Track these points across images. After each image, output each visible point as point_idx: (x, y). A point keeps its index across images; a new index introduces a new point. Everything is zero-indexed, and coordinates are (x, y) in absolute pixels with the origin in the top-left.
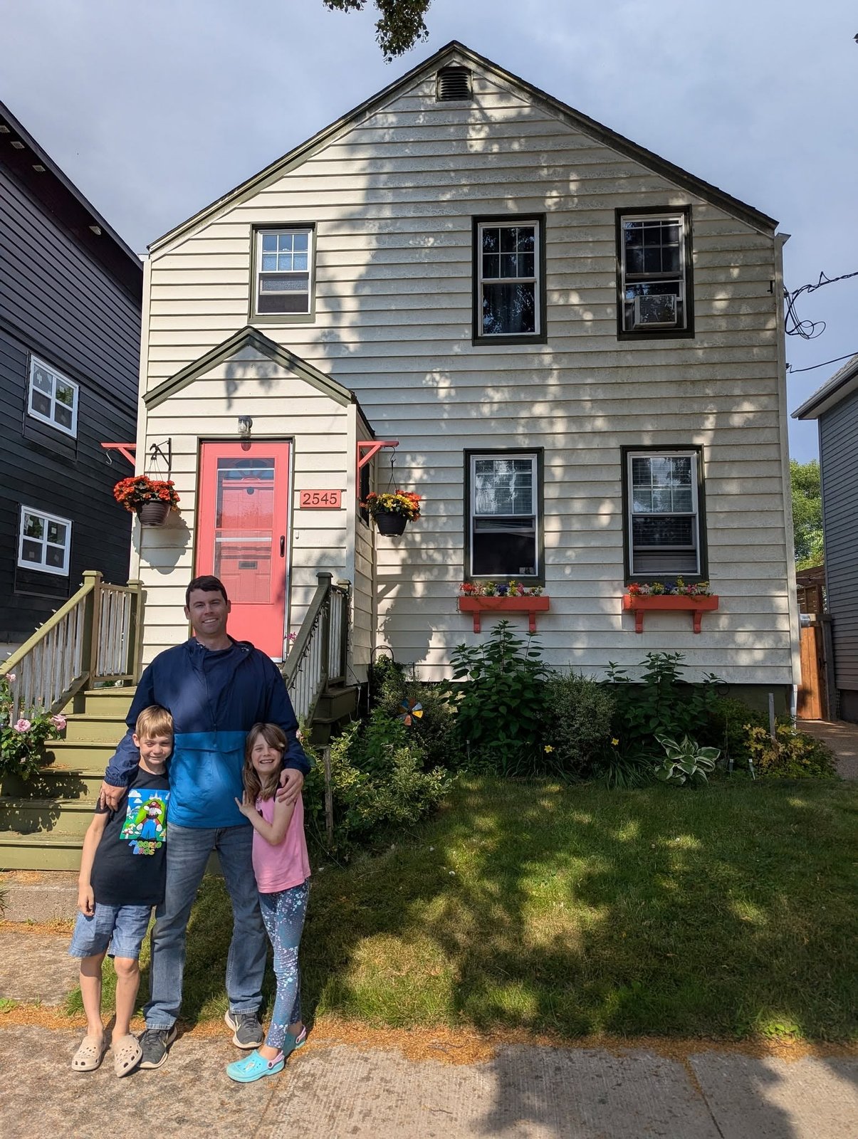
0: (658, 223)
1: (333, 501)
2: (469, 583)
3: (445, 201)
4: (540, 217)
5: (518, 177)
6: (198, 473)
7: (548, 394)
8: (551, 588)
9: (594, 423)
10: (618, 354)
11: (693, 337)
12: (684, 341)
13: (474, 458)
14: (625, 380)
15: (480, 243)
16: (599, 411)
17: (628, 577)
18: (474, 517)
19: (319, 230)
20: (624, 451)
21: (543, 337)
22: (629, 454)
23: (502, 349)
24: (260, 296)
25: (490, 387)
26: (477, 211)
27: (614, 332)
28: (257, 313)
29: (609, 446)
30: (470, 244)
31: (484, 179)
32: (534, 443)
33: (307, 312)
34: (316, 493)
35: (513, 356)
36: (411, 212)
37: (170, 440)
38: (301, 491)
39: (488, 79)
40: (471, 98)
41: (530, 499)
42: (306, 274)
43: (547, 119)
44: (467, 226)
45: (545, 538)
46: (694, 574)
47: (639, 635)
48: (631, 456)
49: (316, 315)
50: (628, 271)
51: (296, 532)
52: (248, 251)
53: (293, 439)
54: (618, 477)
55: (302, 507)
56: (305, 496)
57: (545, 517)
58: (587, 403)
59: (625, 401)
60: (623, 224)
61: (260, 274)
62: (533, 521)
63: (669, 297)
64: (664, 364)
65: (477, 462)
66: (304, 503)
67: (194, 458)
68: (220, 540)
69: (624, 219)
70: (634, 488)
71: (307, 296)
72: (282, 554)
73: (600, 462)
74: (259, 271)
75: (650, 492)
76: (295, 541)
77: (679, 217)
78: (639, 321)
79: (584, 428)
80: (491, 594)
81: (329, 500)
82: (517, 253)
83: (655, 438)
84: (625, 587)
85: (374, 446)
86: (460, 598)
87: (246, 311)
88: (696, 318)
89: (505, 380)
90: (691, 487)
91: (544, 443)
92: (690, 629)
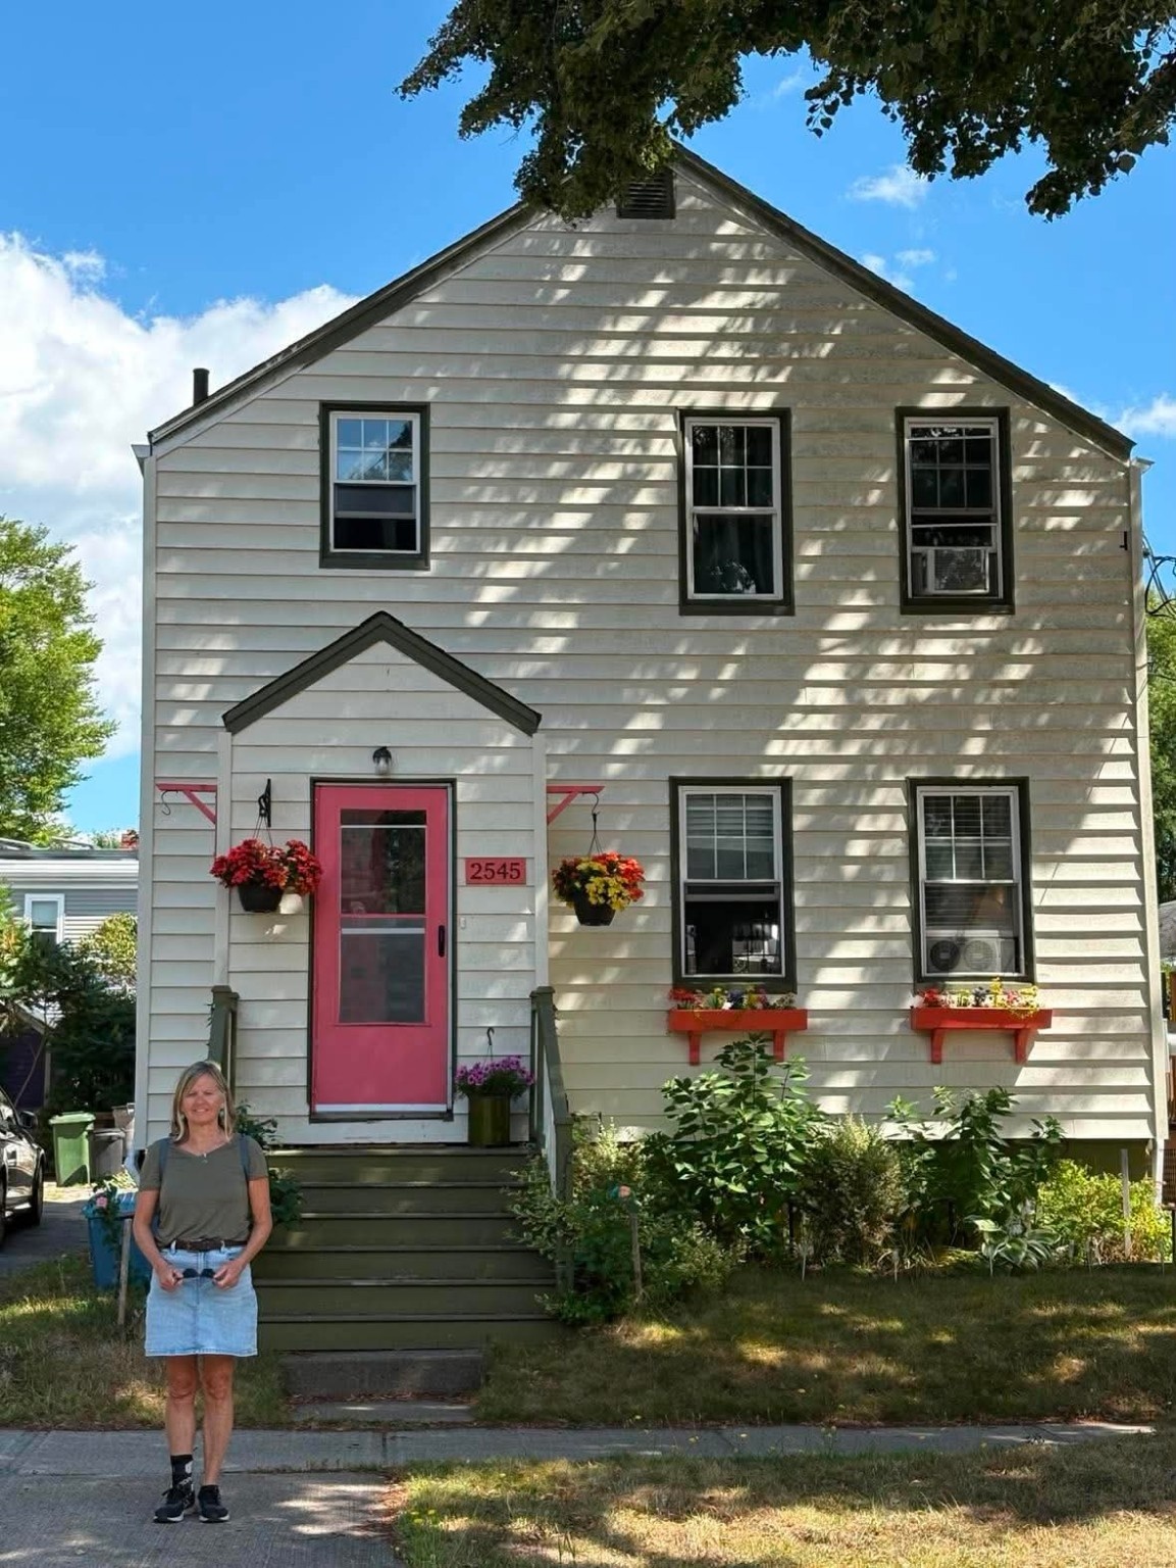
0: (959, 431)
1: (515, 873)
2: (682, 988)
3: (631, 382)
4: (781, 414)
5: (747, 350)
6: (313, 830)
7: (796, 695)
8: (806, 996)
9: (867, 741)
10: (902, 635)
11: (1011, 612)
12: (1000, 619)
13: (684, 791)
14: (913, 677)
15: (689, 449)
16: (874, 723)
17: (918, 978)
18: (685, 884)
19: (432, 419)
20: (912, 785)
21: (787, 606)
22: (919, 789)
23: (725, 622)
24: (336, 520)
25: (708, 681)
26: (682, 400)
27: (897, 602)
28: (332, 549)
29: (889, 777)
30: (673, 453)
31: (695, 349)
32: (777, 771)
33: (415, 549)
34: (490, 863)
35: (743, 633)
36: (579, 397)
37: (269, 781)
38: (468, 860)
39: (700, 186)
40: (672, 217)
41: (770, 857)
42: (411, 488)
43: (790, 258)
44: (669, 424)
45: (796, 917)
46: (1016, 975)
47: (936, 1067)
48: (922, 792)
49: (431, 556)
50: (916, 504)
51: (461, 920)
52: (317, 447)
53: (453, 782)
54: (901, 825)
55: (468, 883)
56: (473, 866)
57: (796, 885)
58: (853, 711)
59: (911, 708)
60: (907, 431)
61: (336, 485)
62: (776, 891)
63: (978, 551)
64: (970, 652)
65: (688, 796)
66: (473, 877)
67: (307, 810)
68: (346, 931)
69: (910, 423)
70: (926, 841)
71: (413, 522)
72: (442, 952)
73: (875, 801)
74: (333, 479)
75: (950, 849)
76: (460, 932)
77: (992, 423)
78: (933, 587)
79: (852, 749)
80: (717, 1005)
81: (508, 872)
82: (746, 467)
83: (957, 767)
84: (915, 993)
85: (571, 791)
86: (669, 1012)
87: (317, 547)
88: (1016, 584)
89: (728, 672)
90: (1010, 841)
91: (792, 771)
92: (1010, 1058)
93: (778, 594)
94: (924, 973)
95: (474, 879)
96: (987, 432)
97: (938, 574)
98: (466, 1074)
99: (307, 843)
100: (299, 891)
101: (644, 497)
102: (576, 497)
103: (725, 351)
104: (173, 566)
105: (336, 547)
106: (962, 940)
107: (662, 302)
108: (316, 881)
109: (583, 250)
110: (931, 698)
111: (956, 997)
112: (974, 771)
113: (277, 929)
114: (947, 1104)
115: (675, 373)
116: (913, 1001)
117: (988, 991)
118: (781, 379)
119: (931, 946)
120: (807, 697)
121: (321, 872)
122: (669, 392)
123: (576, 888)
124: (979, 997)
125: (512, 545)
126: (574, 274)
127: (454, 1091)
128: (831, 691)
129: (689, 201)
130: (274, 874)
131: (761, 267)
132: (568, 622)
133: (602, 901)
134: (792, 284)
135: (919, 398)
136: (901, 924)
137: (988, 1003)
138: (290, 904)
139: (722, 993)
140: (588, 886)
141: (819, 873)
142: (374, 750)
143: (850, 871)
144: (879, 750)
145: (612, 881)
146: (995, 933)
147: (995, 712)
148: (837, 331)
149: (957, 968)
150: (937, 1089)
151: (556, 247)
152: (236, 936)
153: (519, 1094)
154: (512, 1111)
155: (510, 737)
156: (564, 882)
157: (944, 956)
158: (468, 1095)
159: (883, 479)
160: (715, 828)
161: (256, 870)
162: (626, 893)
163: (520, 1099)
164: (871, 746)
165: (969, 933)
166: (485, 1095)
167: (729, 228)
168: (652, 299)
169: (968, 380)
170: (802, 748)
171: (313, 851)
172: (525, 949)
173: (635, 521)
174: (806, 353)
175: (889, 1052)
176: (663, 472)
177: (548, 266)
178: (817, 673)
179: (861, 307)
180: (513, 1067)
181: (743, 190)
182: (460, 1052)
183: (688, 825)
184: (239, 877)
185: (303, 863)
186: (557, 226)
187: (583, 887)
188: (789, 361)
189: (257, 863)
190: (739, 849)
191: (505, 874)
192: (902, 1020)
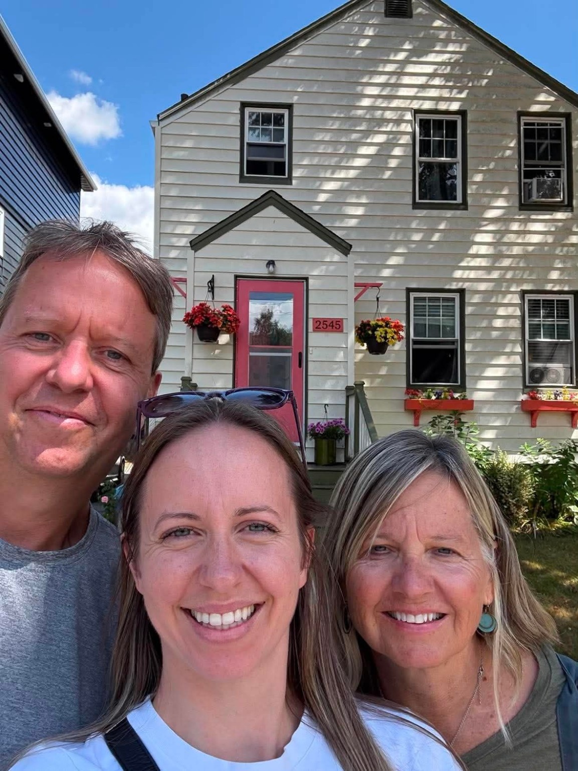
0: (546, 125)
1: (338, 326)
2: (411, 389)
3: (391, 95)
4: (462, 113)
5: (447, 81)
6: (235, 302)
7: (469, 248)
8: (471, 394)
9: (503, 272)
10: (520, 221)
11: (572, 211)
12: (566, 214)
13: (413, 295)
14: (526, 241)
15: (417, 129)
16: (506, 262)
17: (525, 386)
18: (413, 340)
19: (294, 111)
20: (524, 293)
21: (464, 205)
22: (526, 295)
23: (435, 213)
24: (248, 161)
25: (425, 241)
26: (416, 105)
27: (517, 204)
28: (246, 175)
29: (512, 289)
30: (411, 130)
31: (421, 80)
32: (460, 285)
33: (284, 175)
34: (325, 321)
35: (442, 219)
36: (366, 102)
37: (213, 276)
38: (314, 319)
39: (424, 3)
40: (411, 16)
41: (453, 328)
42: (283, 146)
43: (468, 39)
44: (409, 116)
45: (466, 356)
46: (571, 385)
47: (533, 429)
48: (528, 297)
49: (293, 178)
50: (526, 158)
51: (310, 349)
52: (239, 124)
53: (307, 279)
54: (518, 313)
55: (314, 331)
56: (316, 322)
57: (466, 341)
58: (497, 257)
59: (525, 256)
60: (522, 124)
61: (247, 143)
62: (456, 344)
63: (557, 180)
64: (553, 229)
65: (414, 298)
66: (317, 328)
67: (232, 291)
68: (252, 354)
69: (523, 120)
70: (529, 321)
71: (284, 163)
72: (300, 365)
73: (506, 301)
74: (246, 140)
75: (540, 325)
76: (309, 356)
77: (561, 121)
78: (535, 198)
79: (495, 275)
80: (429, 397)
81: (335, 326)
82: (444, 139)
83: (546, 285)
84: (523, 393)
85: (365, 286)
86: (406, 400)
87: (238, 172)
88: (574, 197)
89: (436, 237)
90: (569, 321)
91: (466, 285)
92: (569, 425)
93: (459, 200)
94: (527, 384)
95: (317, 329)
96: (560, 125)
97: (538, 191)
98: (313, 428)
99: (233, 307)
100: (228, 332)
101: (397, 151)
102: (363, 150)
103: (437, 81)
104: (168, 180)
105: (247, 173)
106: (546, 368)
107: (406, 58)
108: (237, 326)
109: (370, 32)
110: (533, 251)
111: (546, 395)
112: (553, 287)
113: (217, 351)
114: (545, 447)
115: (412, 92)
116: (523, 397)
117: (561, 393)
118: (463, 95)
119: (531, 370)
120: (474, 250)
121: (240, 322)
122: (409, 101)
123: (369, 334)
124: (556, 395)
125: (333, 173)
126: (364, 43)
127: (306, 436)
128: (485, 247)
129: (420, 10)
130: (215, 320)
131: (454, 42)
132: (360, 211)
133: (383, 340)
134: (469, 50)
135: (529, 107)
136: (518, 360)
137: (560, 399)
138: (224, 339)
139: (431, 392)
140: (376, 333)
141: (478, 335)
142: (267, 262)
143: (495, 334)
144: (509, 275)
145: (389, 330)
146: (561, 365)
147: (564, 258)
148: (490, 74)
149: (544, 381)
150: (538, 439)
151: (357, 29)
152: (196, 355)
153: (341, 438)
154: (337, 447)
155: (337, 256)
156: (362, 332)
157: (537, 376)
158: (315, 438)
159: (512, 145)
160: (427, 313)
161: (206, 317)
162: (396, 337)
163: (341, 441)
164: (505, 274)
165: (549, 365)
166: (325, 438)
167: (438, 23)
168: (401, 56)
169: (552, 99)
170: (472, 274)
171: (235, 310)
172: (342, 365)
173: (393, 163)
174: (476, 83)
175: (511, 421)
176: (405, 139)
177: (352, 39)
178: (479, 238)
179: (501, 62)
180: (339, 424)
181: (446, 5)
182: (309, 416)
183: (414, 312)
184: (197, 322)
185: (230, 315)
186: (357, 20)
187: (374, 334)
188: (466, 87)
189: (207, 313)
190: (438, 324)
191: (333, 326)
192: (517, 406)
